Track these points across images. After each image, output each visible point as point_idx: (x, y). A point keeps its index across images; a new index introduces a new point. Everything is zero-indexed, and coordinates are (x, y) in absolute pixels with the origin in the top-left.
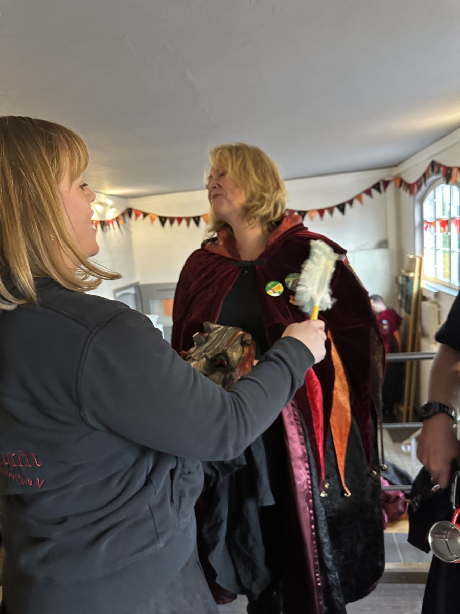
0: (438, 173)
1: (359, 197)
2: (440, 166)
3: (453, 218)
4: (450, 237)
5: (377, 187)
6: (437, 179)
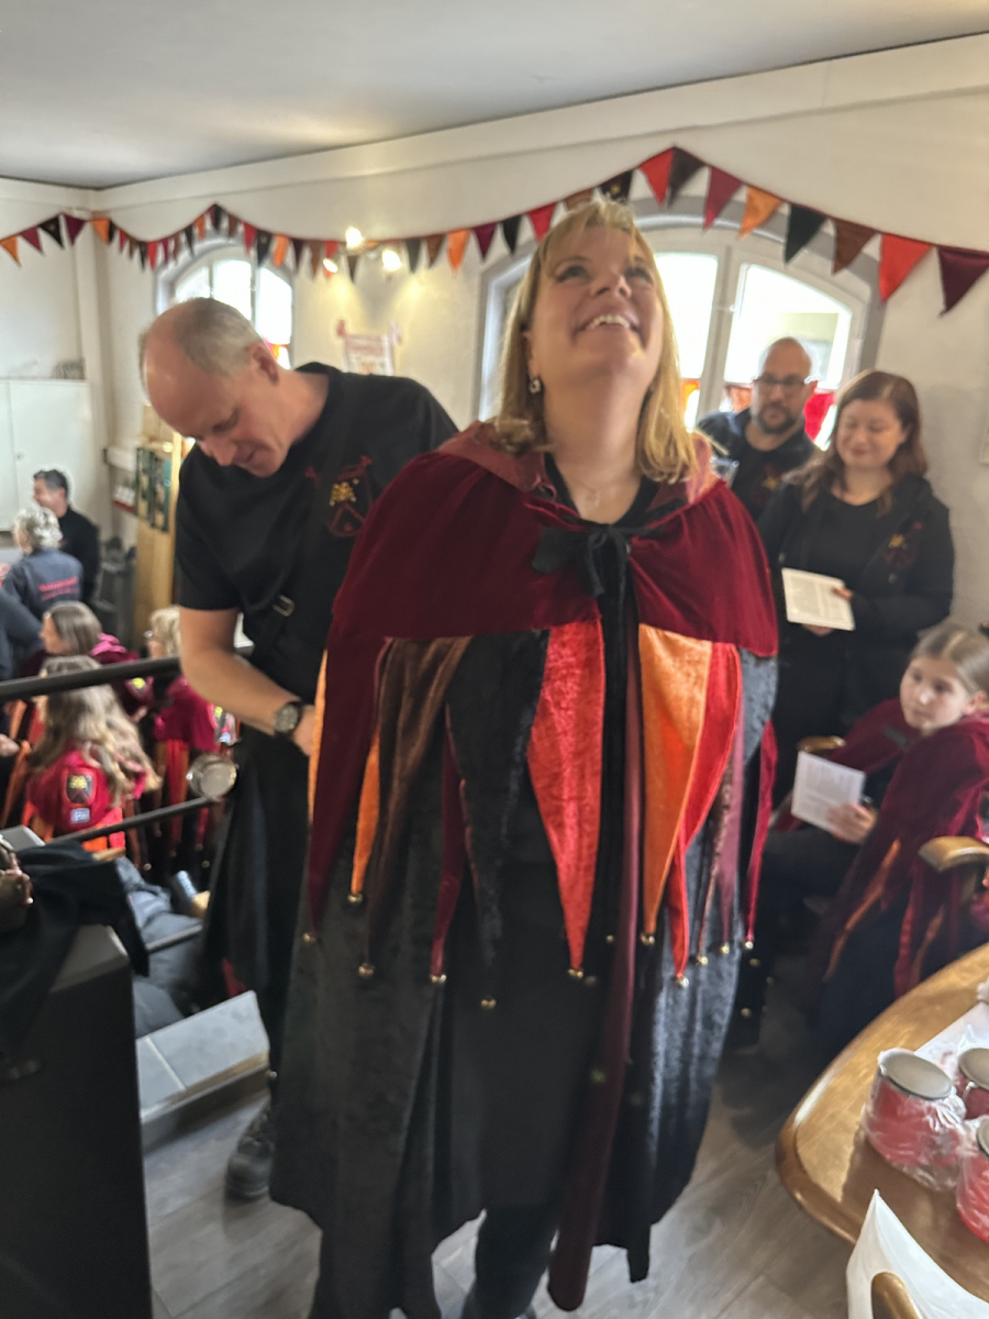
1: (9, 244)
5: (51, 226)
6: (226, 247)
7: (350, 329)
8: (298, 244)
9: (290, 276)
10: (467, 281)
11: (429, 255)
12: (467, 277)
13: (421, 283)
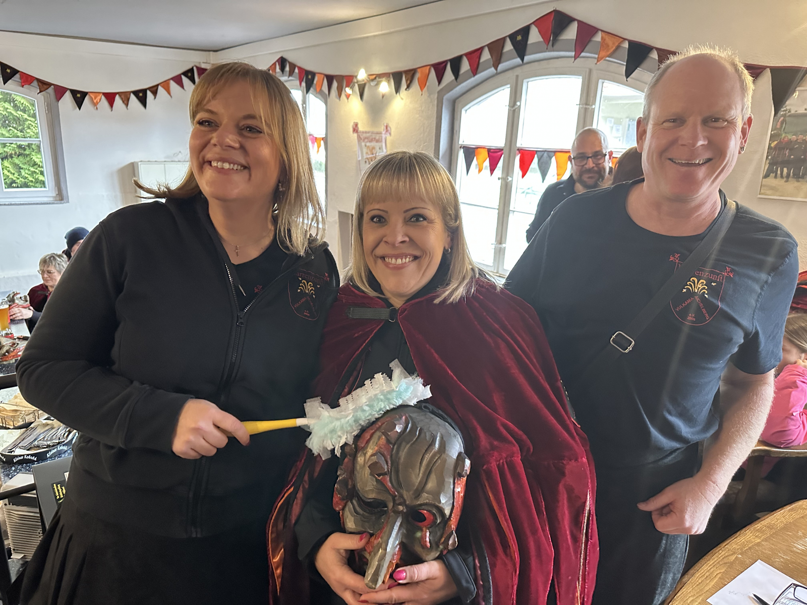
0: (291, 73)
1: (166, 85)
2: (293, 66)
5: (189, 74)
7: (362, 128)
8: (330, 79)
9: (325, 98)
10: (429, 96)
11: (407, 82)
12: (430, 94)
13: (402, 99)
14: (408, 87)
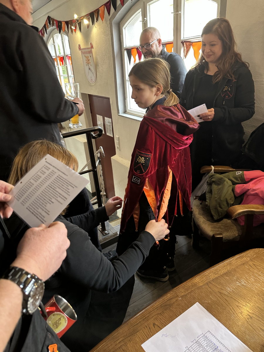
0: (53, 25)
2: (53, 20)
3: (67, 56)
4: (67, 67)
6: (54, 29)
7: (82, 47)
8: (67, 23)
9: (67, 34)
10: (106, 23)
11: (96, 17)
12: (106, 22)
13: (96, 27)
14: (97, 20)
